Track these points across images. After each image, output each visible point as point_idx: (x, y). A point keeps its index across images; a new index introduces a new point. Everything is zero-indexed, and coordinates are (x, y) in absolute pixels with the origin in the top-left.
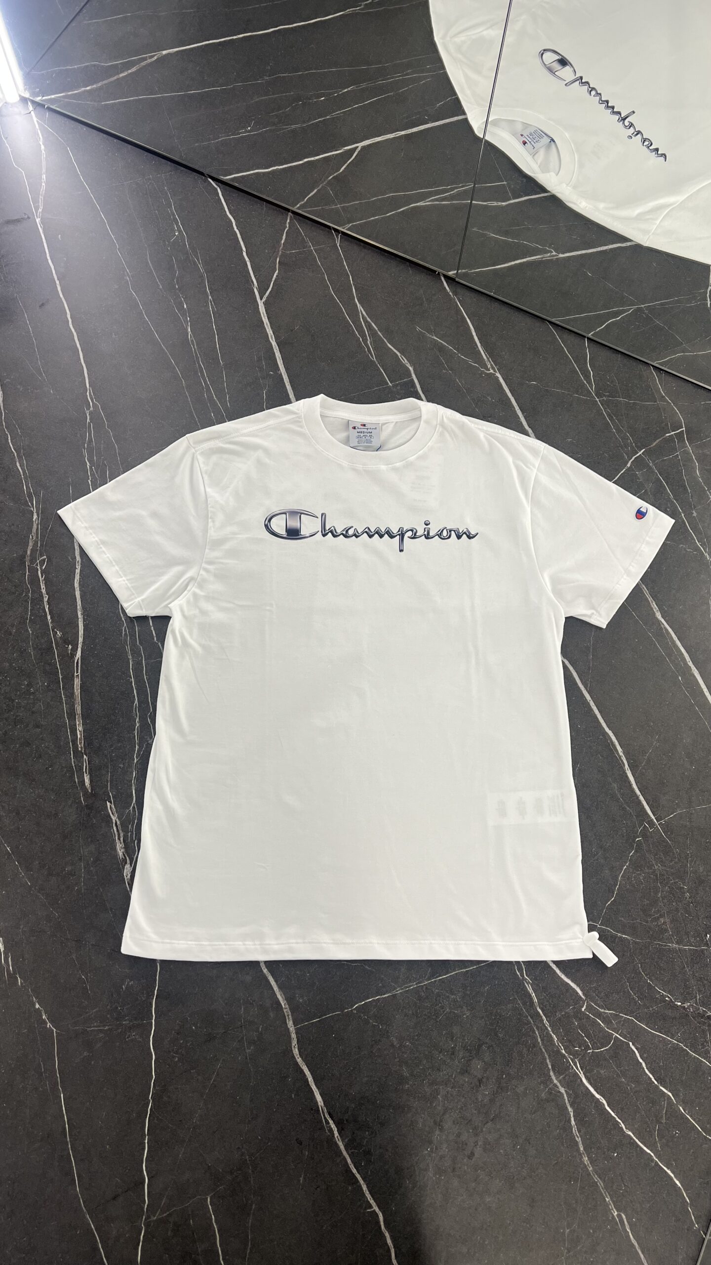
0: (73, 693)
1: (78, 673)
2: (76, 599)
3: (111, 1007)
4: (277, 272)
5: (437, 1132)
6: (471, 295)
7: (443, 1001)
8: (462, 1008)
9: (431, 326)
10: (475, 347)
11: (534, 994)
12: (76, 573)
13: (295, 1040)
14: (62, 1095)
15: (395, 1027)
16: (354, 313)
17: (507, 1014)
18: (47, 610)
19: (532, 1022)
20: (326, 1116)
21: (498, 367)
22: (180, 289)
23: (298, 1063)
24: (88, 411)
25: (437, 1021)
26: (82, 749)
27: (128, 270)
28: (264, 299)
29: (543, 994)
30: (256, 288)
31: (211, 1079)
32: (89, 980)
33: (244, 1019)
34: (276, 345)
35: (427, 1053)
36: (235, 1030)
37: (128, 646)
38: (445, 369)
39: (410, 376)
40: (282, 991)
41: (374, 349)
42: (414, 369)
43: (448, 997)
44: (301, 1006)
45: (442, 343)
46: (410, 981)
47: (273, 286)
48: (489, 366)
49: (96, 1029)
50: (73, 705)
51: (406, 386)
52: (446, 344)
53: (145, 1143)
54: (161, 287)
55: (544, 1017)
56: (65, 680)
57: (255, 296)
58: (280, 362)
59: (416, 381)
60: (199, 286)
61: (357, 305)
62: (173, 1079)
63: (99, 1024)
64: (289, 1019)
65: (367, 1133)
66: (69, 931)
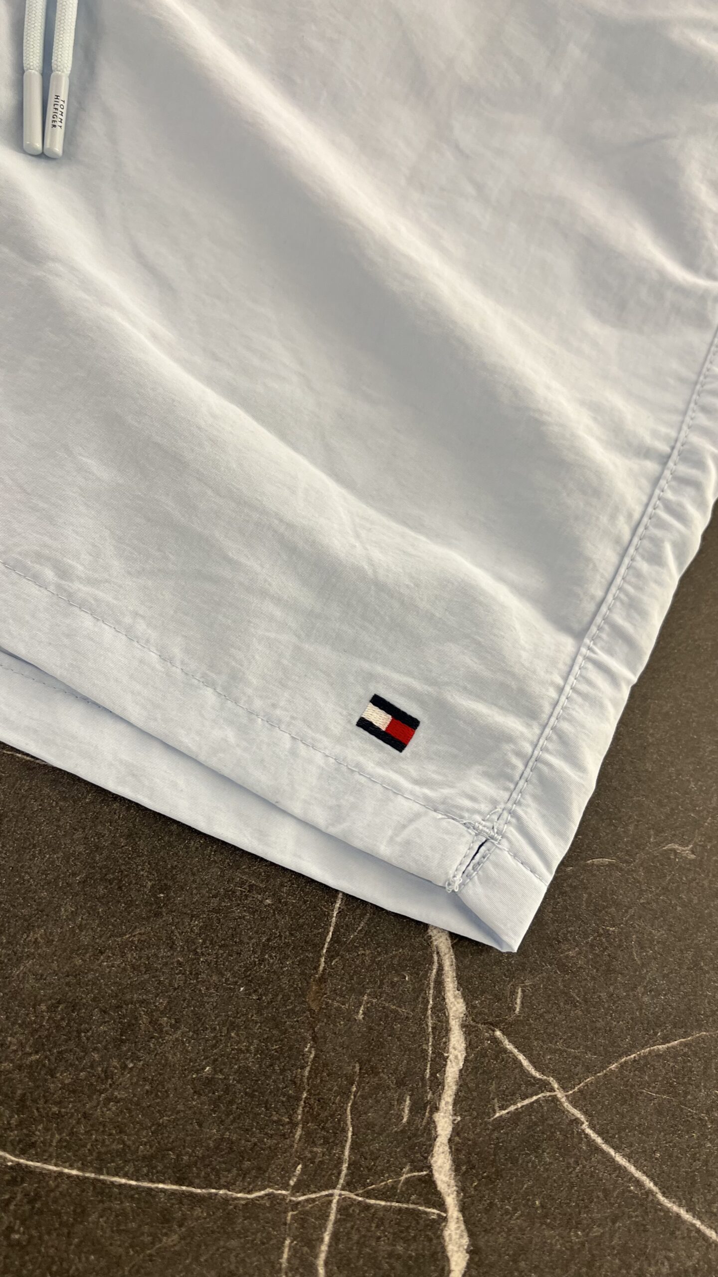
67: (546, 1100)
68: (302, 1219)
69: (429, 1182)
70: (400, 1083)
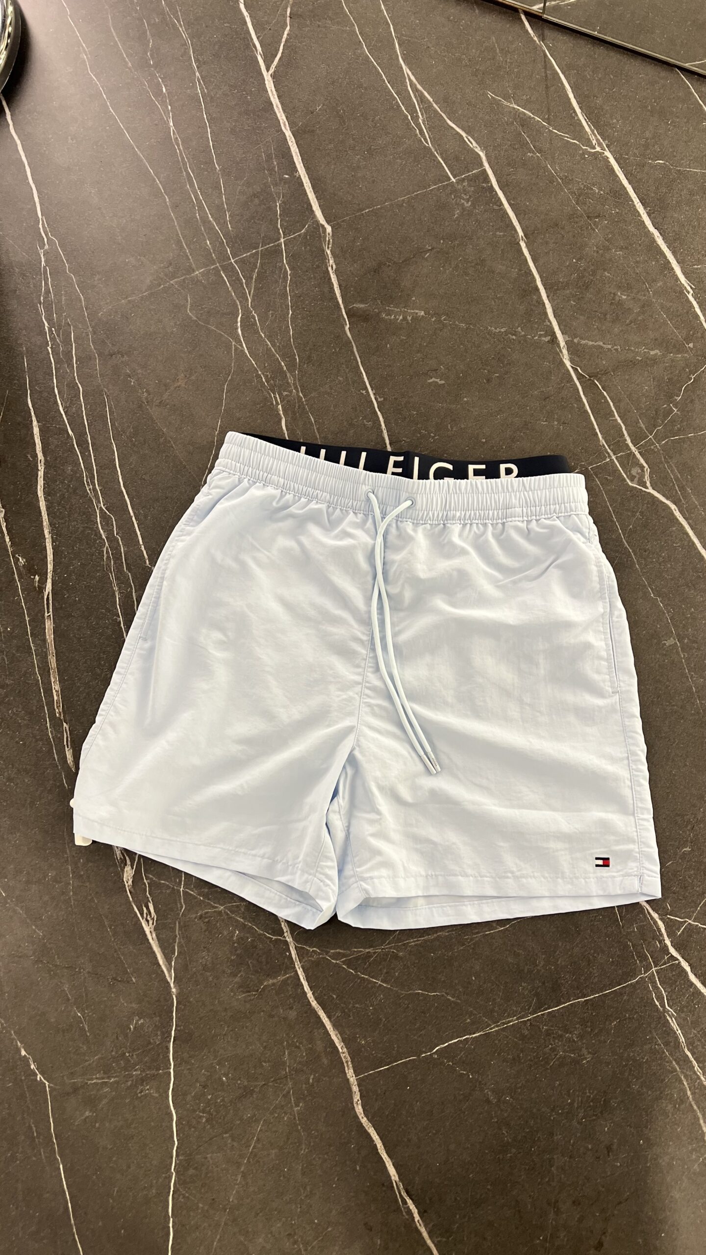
0: (44, 640)
1: (49, 614)
2: (40, 513)
3: (117, 1053)
4: (288, 28)
5: (552, 1216)
6: (565, 38)
7: (554, 1041)
8: (581, 1050)
9: (508, 89)
10: (573, 115)
11: (680, 1031)
12: (39, 477)
13: (358, 1094)
14: (61, 1166)
15: (490, 1077)
16: (398, 79)
17: (643, 1058)
18: (4, 529)
19: (678, 1069)
20: (402, 1193)
21: (607, 141)
22: (156, 66)
23: (362, 1124)
24: (42, 251)
25: (547, 1069)
26: (60, 715)
27: (84, 45)
28: (272, 70)
29: (693, 1030)
30: (260, 54)
31: (250, 1146)
32: (87, 1018)
33: (289, 1067)
34: (292, 136)
35: (535, 1110)
36: (278, 1081)
37: (112, 574)
38: (531, 151)
39: (482, 165)
40: (338, 1030)
41: (429, 129)
42: (487, 155)
43: (561, 1036)
44: (363, 1049)
45: (525, 114)
46: (509, 1016)
47: (283, 50)
48: (594, 142)
49: (100, 1081)
50: (46, 657)
51: (476, 181)
52: (531, 115)
53: (169, 1227)
54: (130, 65)
55: (694, 1063)
56: (33, 623)
57: (260, 66)
58: (298, 159)
59: (490, 172)
60: (181, 58)
61: (402, 68)
62: (200, 1146)
63: (102, 1075)
64: (348, 1066)
65: (458, 1217)
66: (58, 954)
67: (688, 925)
68: (649, 979)
69: (672, 956)
70: (653, 939)
